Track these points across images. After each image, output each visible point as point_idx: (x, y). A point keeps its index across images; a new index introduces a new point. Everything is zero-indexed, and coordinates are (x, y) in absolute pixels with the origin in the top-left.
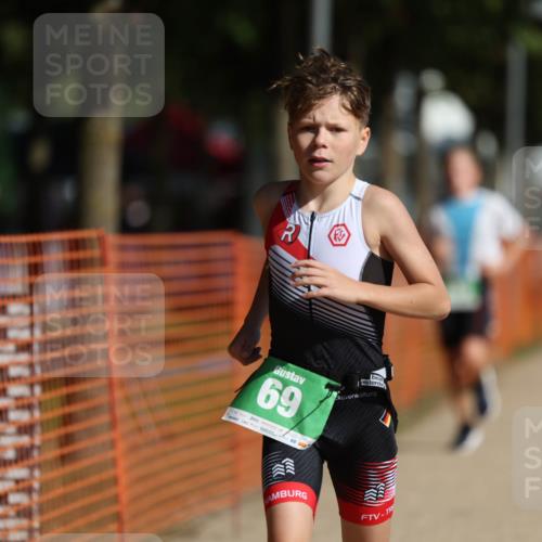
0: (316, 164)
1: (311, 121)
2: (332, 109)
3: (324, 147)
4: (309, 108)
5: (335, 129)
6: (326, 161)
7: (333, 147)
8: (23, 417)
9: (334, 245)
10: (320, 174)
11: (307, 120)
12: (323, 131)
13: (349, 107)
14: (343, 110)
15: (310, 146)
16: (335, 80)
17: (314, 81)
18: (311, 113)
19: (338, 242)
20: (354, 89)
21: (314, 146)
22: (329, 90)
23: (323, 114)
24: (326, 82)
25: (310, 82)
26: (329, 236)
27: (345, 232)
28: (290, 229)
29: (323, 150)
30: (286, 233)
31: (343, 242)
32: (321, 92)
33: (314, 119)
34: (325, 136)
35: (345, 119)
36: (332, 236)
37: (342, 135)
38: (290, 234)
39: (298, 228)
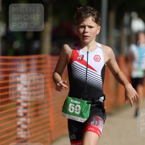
0: (85, 38)
1: (83, 25)
2: (90, 21)
3: (87, 32)
4: (83, 21)
5: (90, 27)
6: (88, 36)
7: (90, 33)
8: (25, 105)
9: (96, 61)
10: (86, 40)
11: (82, 24)
12: (87, 27)
13: (94, 20)
14: (93, 21)
15: (83, 32)
16: (90, 12)
17: (84, 13)
18: (83, 23)
19: (97, 60)
20: (96, 15)
21: (84, 32)
22: (89, 16)
23: (87, 22)
24: (87, 13)
25: (83, 14)
26: (94, 58)
27: (99, 57)
28: (80, 56)
29: (87, 33)
30: (79, 57)
31: (98, 60)
32: (86, 16)
33: (84, 24)
34: (87, 29)
35: (93, 24)
36: (95, 58)
37: (93, 29)
38: (80, 57)
39: (83, 56)
